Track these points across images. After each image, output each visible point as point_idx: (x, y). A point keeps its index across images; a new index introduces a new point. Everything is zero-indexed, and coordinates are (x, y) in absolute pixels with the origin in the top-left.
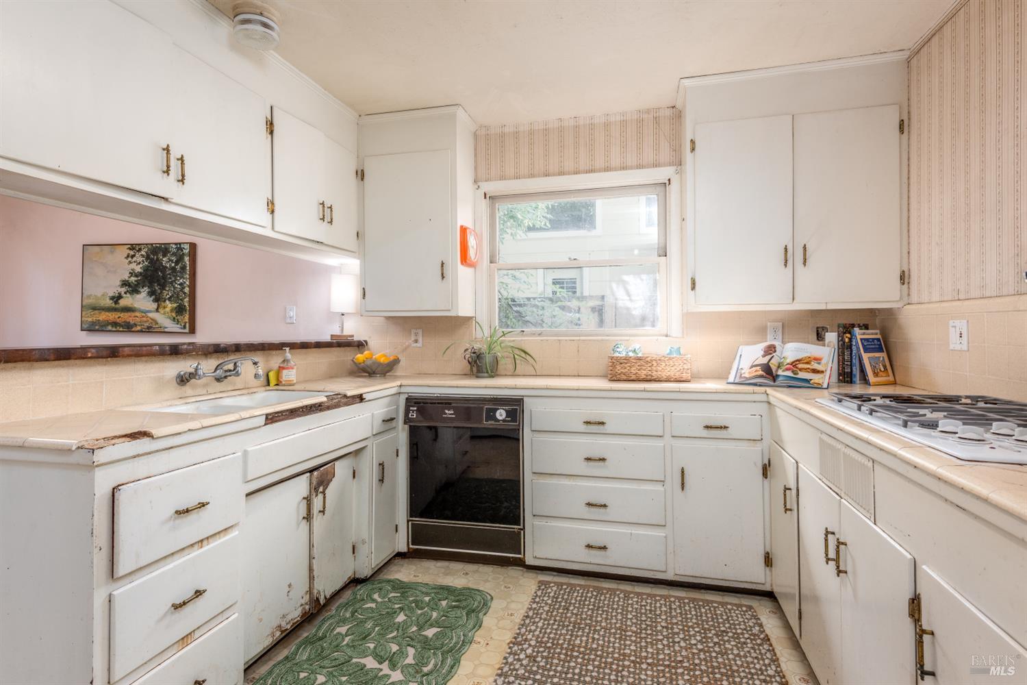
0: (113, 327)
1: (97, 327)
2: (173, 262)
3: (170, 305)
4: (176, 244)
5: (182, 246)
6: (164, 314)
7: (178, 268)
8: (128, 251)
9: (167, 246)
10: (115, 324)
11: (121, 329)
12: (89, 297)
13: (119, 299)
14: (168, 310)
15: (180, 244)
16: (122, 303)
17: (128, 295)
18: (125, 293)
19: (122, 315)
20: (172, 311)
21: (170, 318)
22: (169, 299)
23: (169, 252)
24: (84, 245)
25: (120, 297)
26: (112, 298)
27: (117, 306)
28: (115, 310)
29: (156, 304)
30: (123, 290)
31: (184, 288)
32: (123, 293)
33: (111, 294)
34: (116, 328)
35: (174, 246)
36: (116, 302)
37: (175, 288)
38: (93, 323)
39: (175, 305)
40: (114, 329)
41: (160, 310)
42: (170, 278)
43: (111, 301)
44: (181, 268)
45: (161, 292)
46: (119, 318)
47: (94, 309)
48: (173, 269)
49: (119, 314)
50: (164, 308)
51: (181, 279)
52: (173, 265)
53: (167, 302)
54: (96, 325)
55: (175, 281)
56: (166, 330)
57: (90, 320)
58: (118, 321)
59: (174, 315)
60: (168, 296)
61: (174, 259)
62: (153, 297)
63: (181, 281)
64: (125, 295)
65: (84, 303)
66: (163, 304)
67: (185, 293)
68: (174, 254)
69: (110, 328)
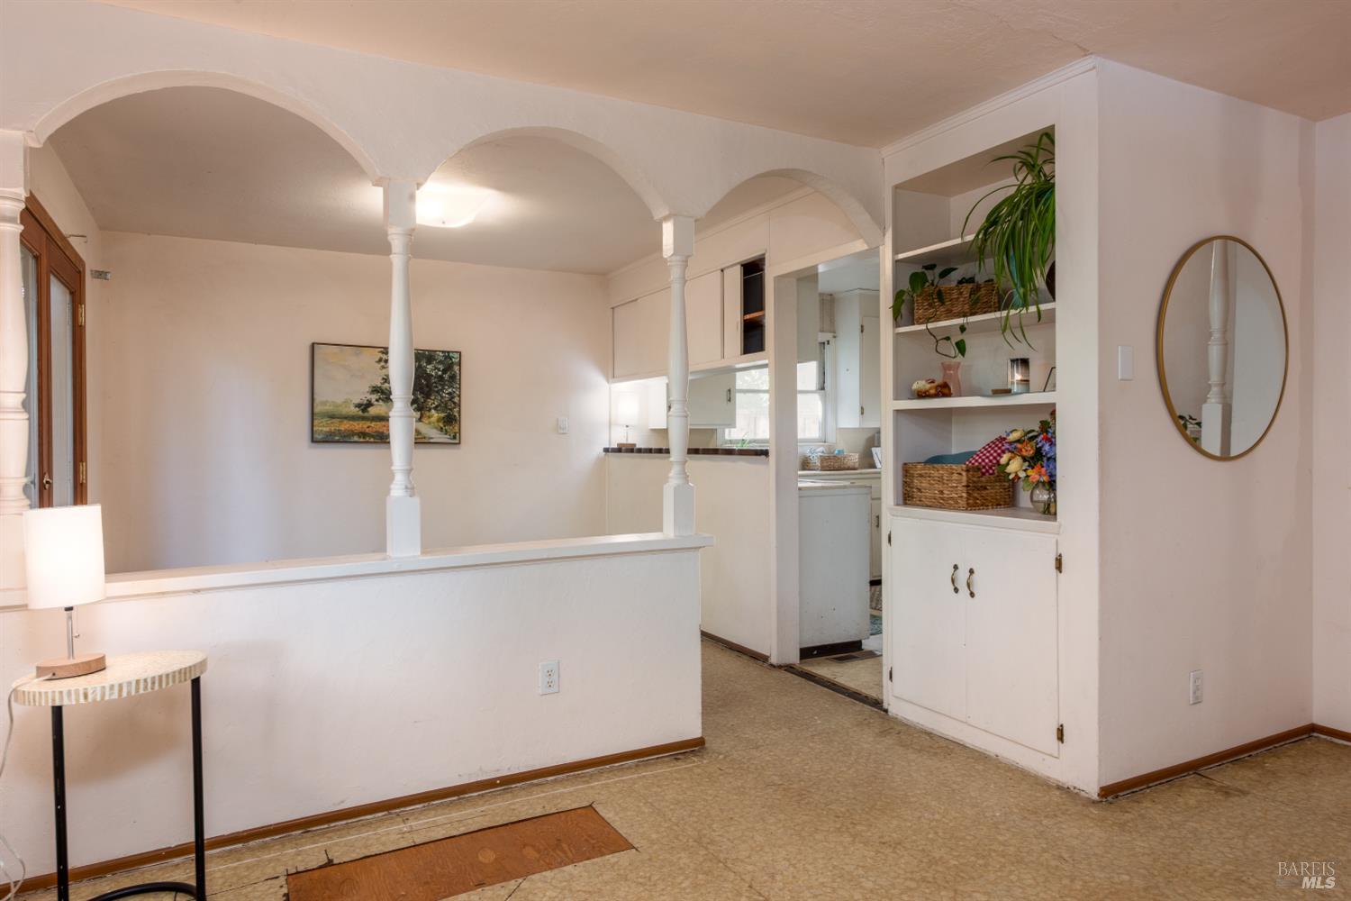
0: (360, 437)
1: (337, 438)
2: (439, 370)
3: (436, 415)
4: (443, 352)
5: (451, 354)
6: (430, 423)
7: (446, 376)
8: (381, 355)
9: (432, 353)
10: (363, 434)
11: (372, 440)
12: (324, 403)
13: (369, 407)
14: (433, 419)
15: (448, 352)
16: (373, 411)
17: (381, 402)
18: (377, 400)
19: (373, 424)
20: (438, 421)
21: (436, 428)
22: (436, 408)
23: (436, 360)
24: (312, 344)
25: (369, 404)
26: (359, 406)
27: (366, 414)
28: (363, 419)
29: (419, 413)
30: (374, 397)
31: (453, 398)
32: (373, 400)
33: (357, 401)
34: (364, 438)
35: (441, 354)
36: (364, 410)
37: (442, 397)
38: (331, 434)
39: (443, 415)
40: (362, 440)
41: (423, 420)
42: (436, 387)
43: (357, 409)
44: (450, 377)
45: (425, 401)
46: (368, 427)
47: (332, 417)
48: (441, 378)
49: (368, 424)
50: (429, 417)
51: (449, 388)
52: (440, 373)
53: (433, 411)
54: (335, 436)
55: (442, 390)
56: (432, 441)
57: (327, 429)
58: (367, 430)
59: (441, 425)
60: (434, 406)
61: (441, 367)
62: (416, 405)
63: (450, 390)
64: (376, 403)
65: (317, 410)
66: (427, 414)
67: (454, 403)
68: (440, 362)
69: (356, 439)
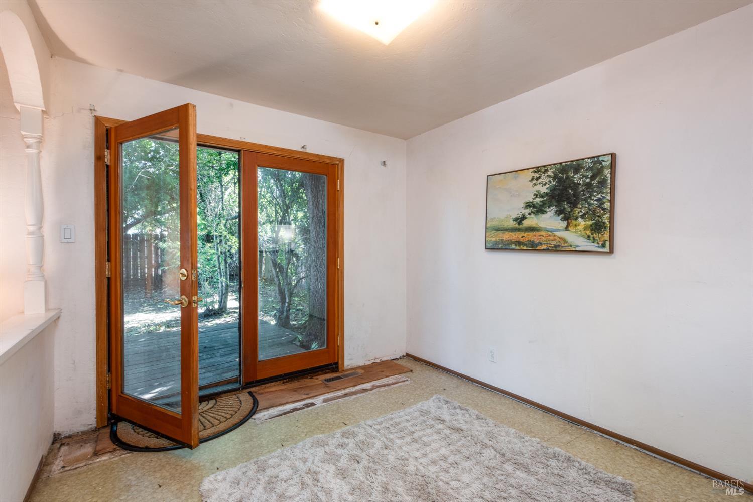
0: (516, 246)
1: (500, 246)
2: (587, 177)
3: (583, 223)
4: (591, 158)
5: (601, 158)
6: (576, 232)
7: (595, 183)
8: (533, 174)
9: (581, 162)
10: (518, 243)
11: (525, 248)
12: (492, 220)
13: (523, 220)
14: (580, 228)
15: (598, 157)
16: (526, 223)
17: (532, 216)
18: (529, 214)
19: (525, 235)
20: (586, 229)
21: (583, 237)
22: (583, 217)
23: (582, 168)
24: (488, 176)
25: (524, 218)
26: (515, 220)
27: (521, 227)
28: (519, 230)
29: (566, 223)
30: (527, 211)
31: (603, 203)
32: (527, 214)
33: (515, 216)
34: (519, 246)
35: (589, 160)
36: (520, 223)
37: (590, 204)
38: (497, 243)
39: (590, 223)
40: (517, 248)
41: (570, 229)
42: (584, 195)
43: (515, 223)
44: (599, 182)
45: (572, 211)
46: (522, 237)
47: (498, 230)
48: (589, 185)
49: (522, 234)
50: (576, 226)
51: (598, 194)
52: (588, 180)
53: (580, 220)
54: (499, 244)
55: (590, 198)
56: (578, 249)
57: (494, 239)
58: (521, 240)
59: (589, 233)
60: (581, 214)
61: (590, 174)
62: (562, 216)
63: (599, 196)
64: (529, 216)
65: (488, 225)
66: (574, 222)
67: (604, 209)
68: (589, 169)
69: (513, 247)
